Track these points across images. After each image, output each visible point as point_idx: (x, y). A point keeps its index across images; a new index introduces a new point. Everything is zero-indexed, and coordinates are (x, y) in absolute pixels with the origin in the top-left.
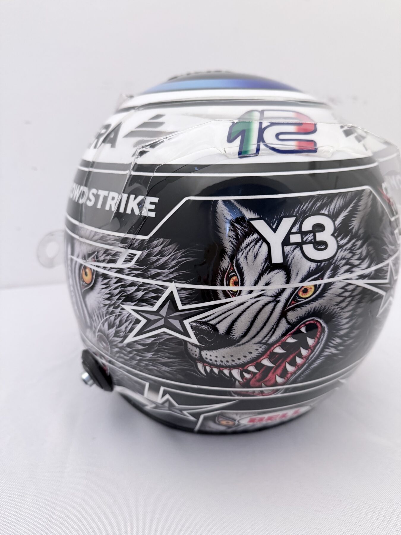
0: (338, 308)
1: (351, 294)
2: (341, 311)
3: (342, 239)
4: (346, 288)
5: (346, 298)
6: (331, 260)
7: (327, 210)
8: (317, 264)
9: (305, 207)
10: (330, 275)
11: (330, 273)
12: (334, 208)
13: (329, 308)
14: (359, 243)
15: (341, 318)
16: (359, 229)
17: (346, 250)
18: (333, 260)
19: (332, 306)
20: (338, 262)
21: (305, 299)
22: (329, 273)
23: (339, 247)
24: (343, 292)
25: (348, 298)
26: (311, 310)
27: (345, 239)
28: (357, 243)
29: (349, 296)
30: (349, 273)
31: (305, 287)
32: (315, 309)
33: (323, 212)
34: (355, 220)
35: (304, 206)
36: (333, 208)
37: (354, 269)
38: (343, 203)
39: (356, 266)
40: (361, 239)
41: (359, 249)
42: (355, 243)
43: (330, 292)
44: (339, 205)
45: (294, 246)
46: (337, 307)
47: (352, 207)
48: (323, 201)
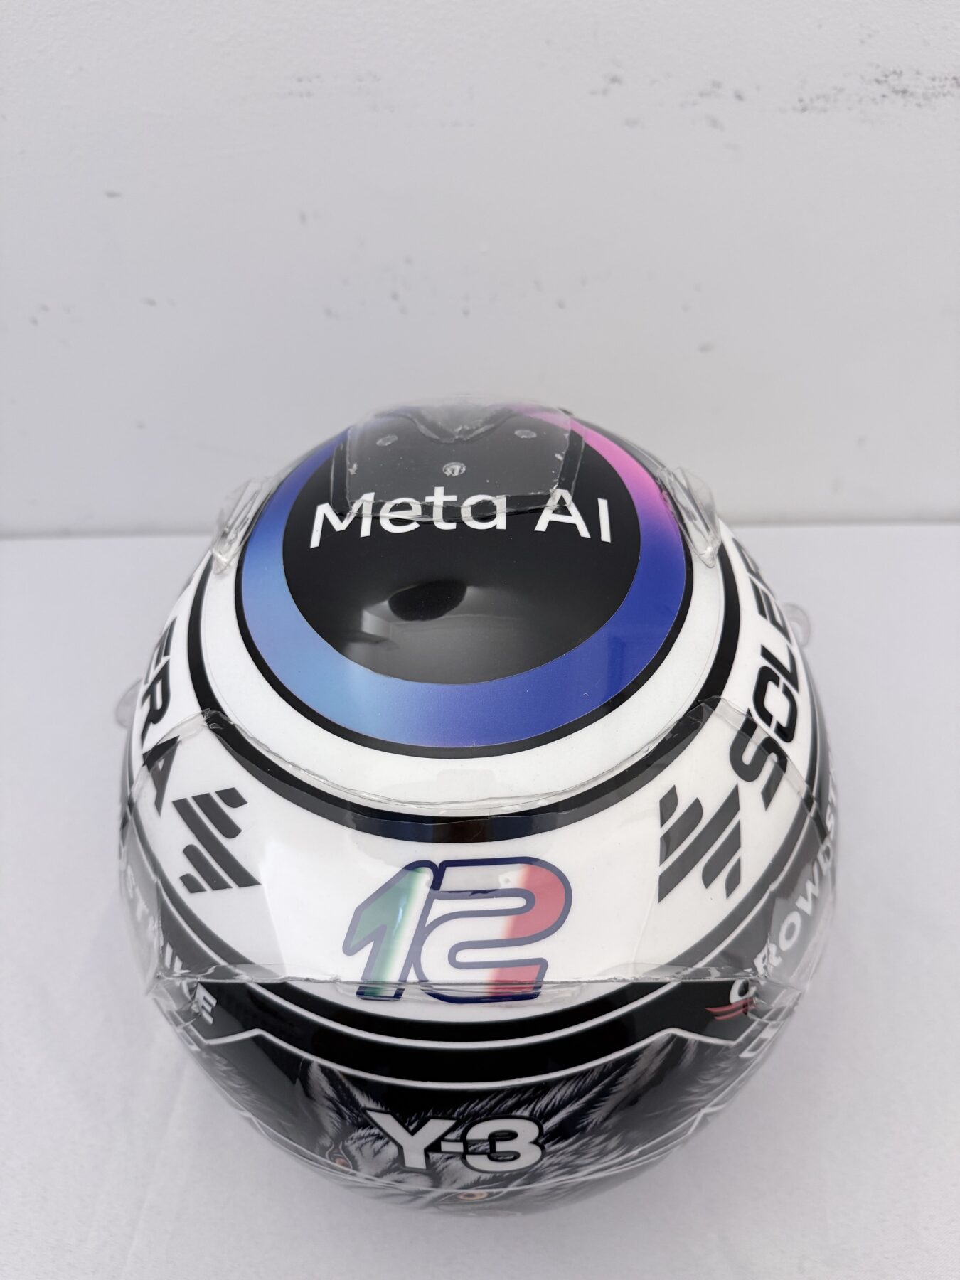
3: (554, 1144)
6: (525, 1170)
7: (529, 1109)
8: (495, 1175)
9: (479, 1107)
11: (523, 1181)
12: (547, 1105)
14: (601, 1138)
16: (603, 1122)
17: (561, 1154)
18: (532, 1168)
20: (542, 1169)
22: (521, 1182)
23: (546, 1153)
27: (563, 1142)
28: (593, 1140)
30: (567, 1175)
33: (518, 1113)
34: (598, 1111)
35: (477, 1105)
36: (545, 1104)
37: (581, 1168)
38: (572, 1093)
39: (588, 1164)
40: (607, 1132)
41: (597, 1145)
44: (563, 1097)
45: (448, 1155)
47: (595, 1093)
48: (521, 1097)
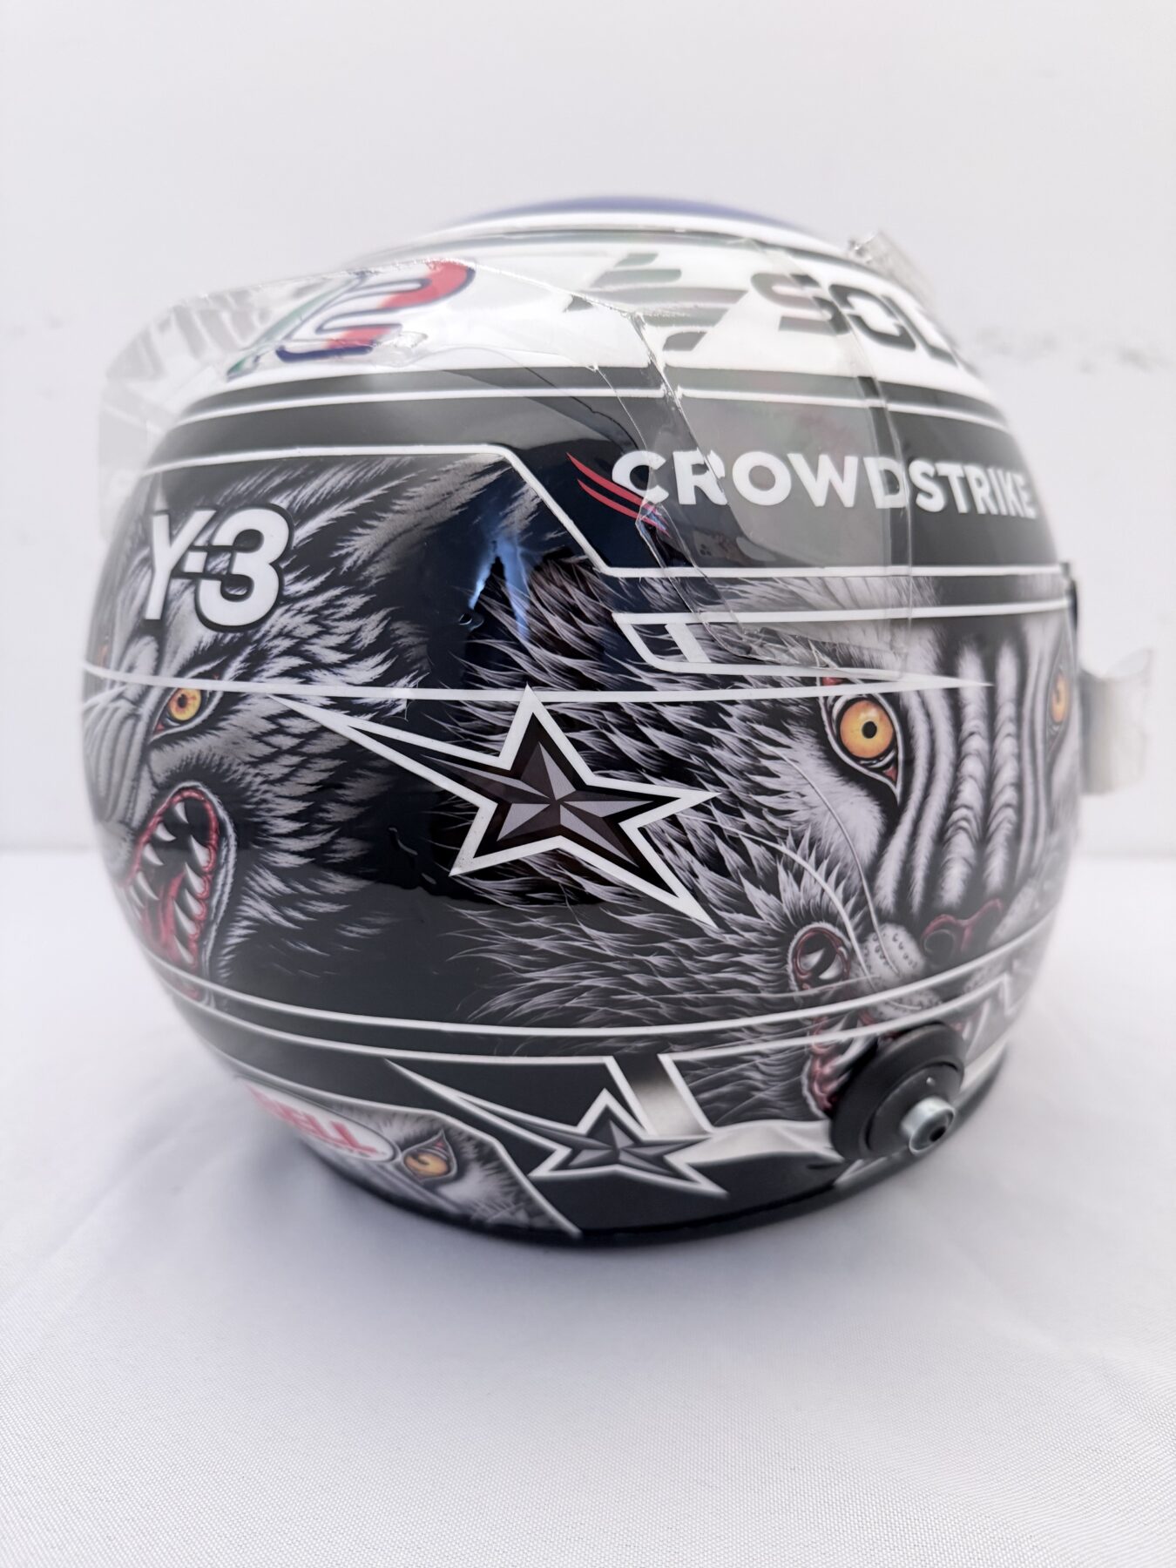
0: (257, 775)
1: (300, 745)
2: (265, 787)
3: (297, 579)
4: (284, 722)
5: (279, 752)
6: (250, 632)
7: (291, 498)
8: (217, 637)
9: (244, 488)
10: (241, 672)
11: (242, 665)
12: (313, 495)
13: (230, 765)
14: (355, 602)
15: (270, 810)
16: (367, 563)
17: (300, 611)
18: (257, 632)
19: (239, 764)
20: (269, 641)
21: (182, 723)
22: (239, 667)
23: (282, 600)
24: (272, 733)
25: (287, 756)
26: (192, 759)
27: (309, 580)
28: (346, 601)
29: (292, 751)
30: (296, 680)
31: (183, 692)
32: (198, 758)
33: (276, 501)
34: (364, 535)
35: (244, 485)
36: (310, 493)
37: (316, 674)
38: (346, 485)
39: (328, 667)
40: (367, 593)
41: (348, 618)
42: (338, 597)
43: (234, 719)
44: (333, 488)
45: (186, 581)
46: (253, 771)
47: (374, 498)
